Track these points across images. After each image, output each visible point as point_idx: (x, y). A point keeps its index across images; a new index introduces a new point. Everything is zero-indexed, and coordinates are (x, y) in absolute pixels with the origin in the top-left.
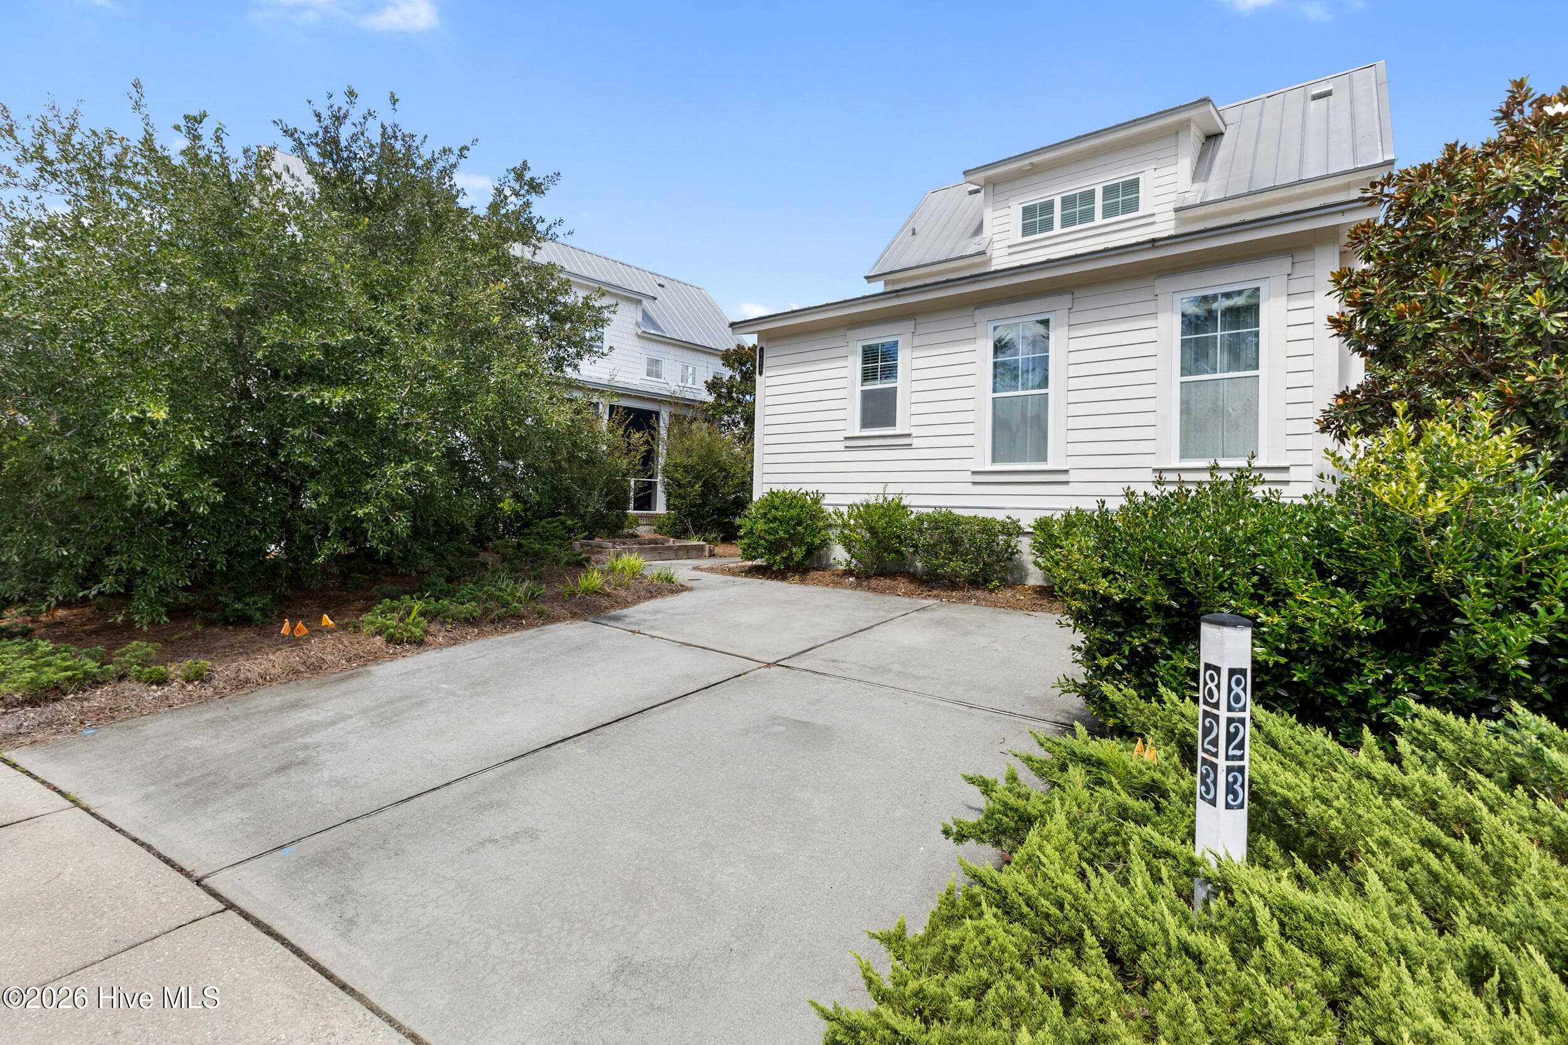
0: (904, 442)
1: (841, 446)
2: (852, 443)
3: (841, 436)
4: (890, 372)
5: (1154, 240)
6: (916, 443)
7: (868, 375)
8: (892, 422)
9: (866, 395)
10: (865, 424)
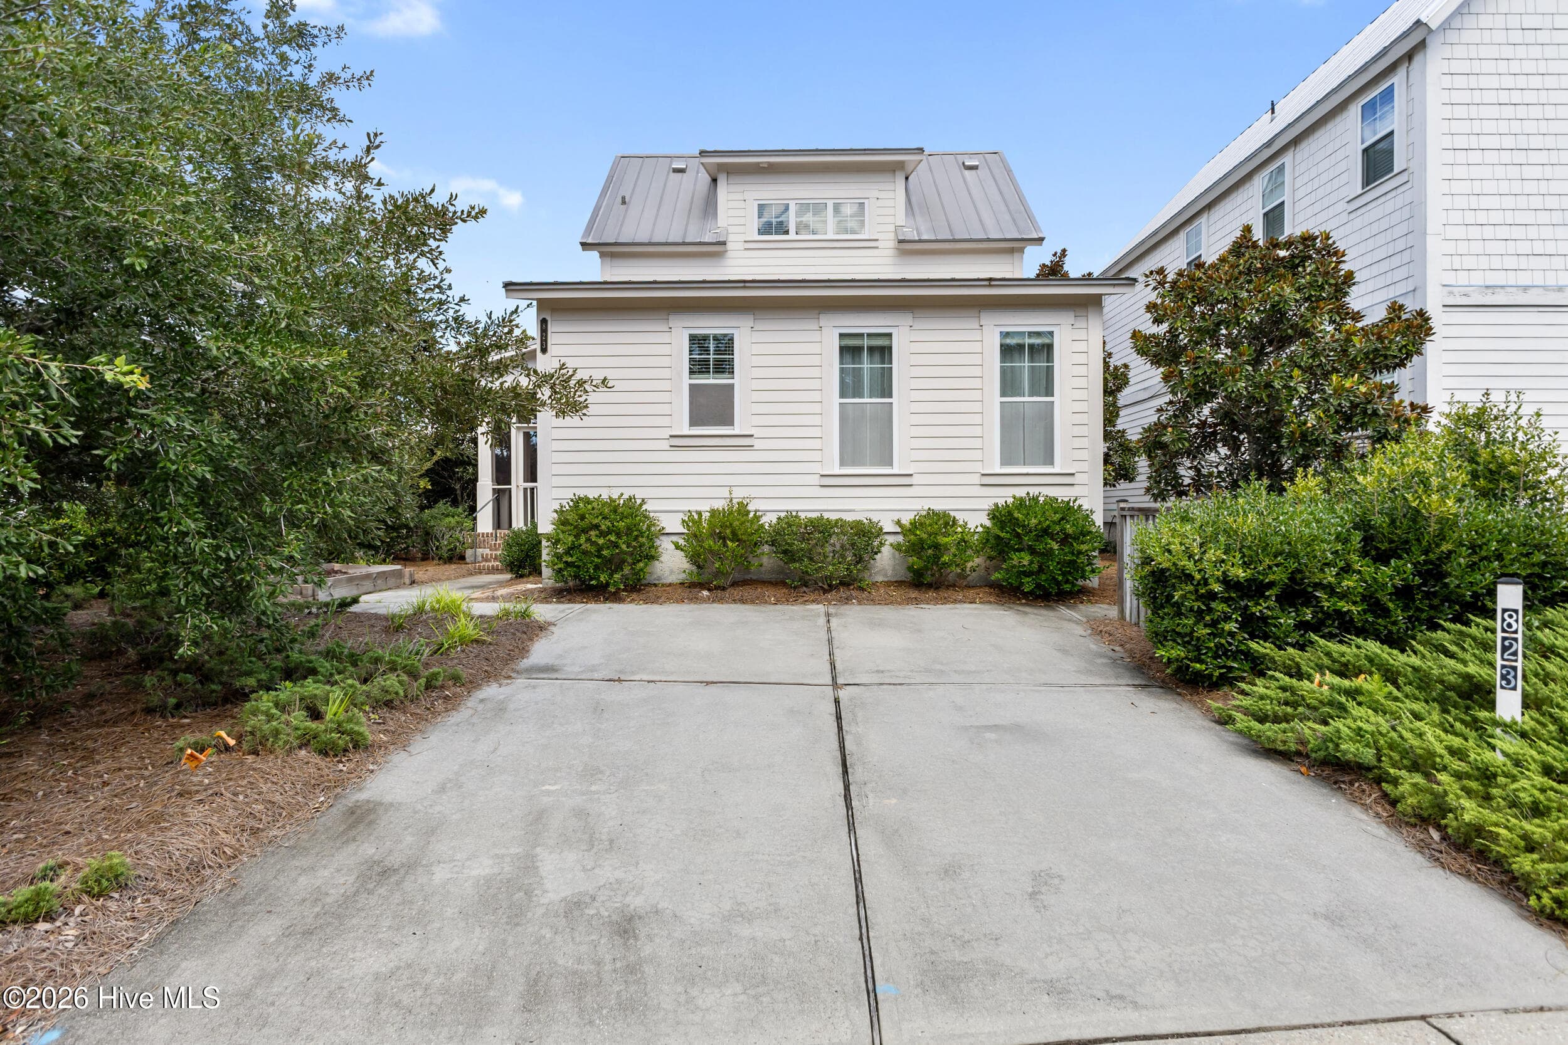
0: (744, 442)
1: (665, 445)
2: (678, 442)
3: (667, 433)
4: (724, 367)
5: (990, 279)
6: (758, 444)
7: (698, 367)
8: (729, 421)
9: (693, 388)
10: (693, 422)
